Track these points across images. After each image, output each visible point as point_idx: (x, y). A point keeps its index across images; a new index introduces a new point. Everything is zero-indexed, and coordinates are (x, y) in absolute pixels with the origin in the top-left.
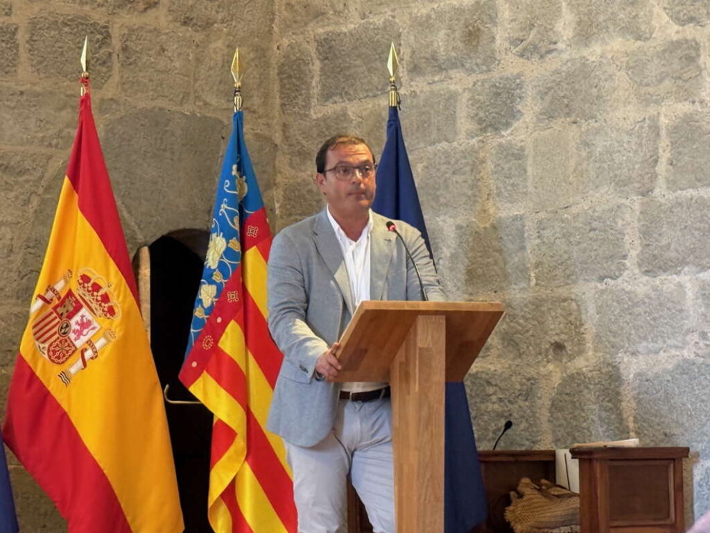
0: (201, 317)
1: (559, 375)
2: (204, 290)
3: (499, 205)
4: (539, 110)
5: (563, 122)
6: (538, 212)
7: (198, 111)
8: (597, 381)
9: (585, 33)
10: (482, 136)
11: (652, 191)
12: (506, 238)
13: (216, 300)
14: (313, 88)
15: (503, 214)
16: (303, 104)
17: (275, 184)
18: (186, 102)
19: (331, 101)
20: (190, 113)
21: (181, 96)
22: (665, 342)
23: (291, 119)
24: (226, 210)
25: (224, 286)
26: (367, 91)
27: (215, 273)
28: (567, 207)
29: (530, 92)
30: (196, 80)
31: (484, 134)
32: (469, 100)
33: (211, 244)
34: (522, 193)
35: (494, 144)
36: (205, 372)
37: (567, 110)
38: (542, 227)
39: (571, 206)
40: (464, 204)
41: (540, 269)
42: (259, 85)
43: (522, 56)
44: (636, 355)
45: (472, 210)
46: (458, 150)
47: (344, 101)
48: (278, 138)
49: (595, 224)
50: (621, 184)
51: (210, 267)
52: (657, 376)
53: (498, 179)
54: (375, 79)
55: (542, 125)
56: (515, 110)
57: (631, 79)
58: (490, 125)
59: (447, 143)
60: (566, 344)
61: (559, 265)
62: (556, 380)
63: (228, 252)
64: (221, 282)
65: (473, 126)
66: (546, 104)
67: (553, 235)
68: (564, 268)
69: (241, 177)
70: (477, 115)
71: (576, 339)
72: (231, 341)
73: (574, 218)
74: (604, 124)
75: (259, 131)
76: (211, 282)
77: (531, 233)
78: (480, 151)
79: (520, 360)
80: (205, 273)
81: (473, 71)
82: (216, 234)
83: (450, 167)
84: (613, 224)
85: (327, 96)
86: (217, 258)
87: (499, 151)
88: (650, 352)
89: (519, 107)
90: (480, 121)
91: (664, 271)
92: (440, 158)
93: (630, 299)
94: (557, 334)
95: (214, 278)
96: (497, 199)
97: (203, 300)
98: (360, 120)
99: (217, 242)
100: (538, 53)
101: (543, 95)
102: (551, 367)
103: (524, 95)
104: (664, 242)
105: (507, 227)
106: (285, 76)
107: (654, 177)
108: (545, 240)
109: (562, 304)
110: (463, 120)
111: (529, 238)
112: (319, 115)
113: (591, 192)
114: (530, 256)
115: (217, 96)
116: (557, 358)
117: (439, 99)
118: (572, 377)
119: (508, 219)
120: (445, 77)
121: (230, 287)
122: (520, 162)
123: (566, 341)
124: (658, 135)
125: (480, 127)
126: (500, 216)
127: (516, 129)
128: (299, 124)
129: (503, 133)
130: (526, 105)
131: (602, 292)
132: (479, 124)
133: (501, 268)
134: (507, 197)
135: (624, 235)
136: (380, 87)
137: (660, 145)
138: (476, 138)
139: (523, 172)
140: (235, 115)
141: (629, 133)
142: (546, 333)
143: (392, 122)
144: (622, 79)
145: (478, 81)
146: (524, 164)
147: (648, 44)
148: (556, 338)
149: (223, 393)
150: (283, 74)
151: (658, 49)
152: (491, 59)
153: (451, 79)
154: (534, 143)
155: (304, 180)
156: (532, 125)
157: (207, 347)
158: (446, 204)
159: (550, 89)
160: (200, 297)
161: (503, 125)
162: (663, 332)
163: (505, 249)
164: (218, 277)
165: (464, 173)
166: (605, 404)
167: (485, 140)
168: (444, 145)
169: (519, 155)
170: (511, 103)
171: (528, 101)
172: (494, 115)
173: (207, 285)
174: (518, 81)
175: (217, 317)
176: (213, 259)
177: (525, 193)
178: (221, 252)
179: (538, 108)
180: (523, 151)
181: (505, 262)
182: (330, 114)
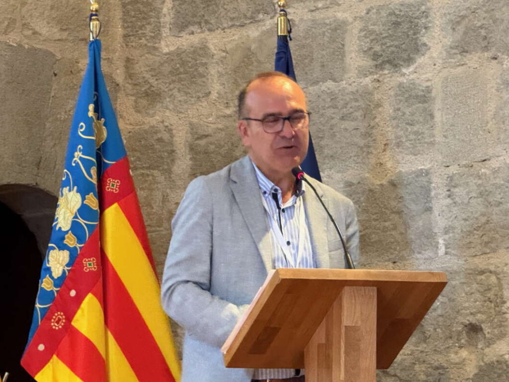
0: (49, 290)
1: (474, 363)
2: (53, 257)
3: (399, 157)
4: (449, 43)
5: (479, 58)
6: (448, 166)
7: (26, 41)
10: (377, 74)
12: (407, 197)
13: (69, 268)
14: (165, 15)
15: (404, 168)
16: (153, 35)
18: (12, 31)
19: (187, 31)
20: (17, 43)
21: (6, 23)
23: (136, 53)
24: (81, 159)
25: (79, 252)
26: (232, 19)
27: (66, 236)
28: (485, 160)
29: (438, 21)
30: (23, 4)
31: (381, 72)
32: (361, 30)
33: (61, 201)
34: (428, 143)
35: (392, 84)
36: (55, 357)
37: (484, 44)
38: (453, 184)
39: (489, 160)
40: (355, 156)
41: (451, 235)
45: (364, 163)
46: (346, 91)
47: (202, 32)
48: (119, 75)
51: (60, 228)
53: (398, 126)
55: (453, 60)
56: (420, 44)
58: (389, 62)
59: (333, 83)
60: (482, 325)
61: (475, 229)
62: (471, 370)
63: (84, 211)
64: (75, 248)
65: (367, 62)
66: (458, 36)
67: (468, 193)
68: (481, 234)
69: (98, 119)
70: (371, 48)
71: (496, 320)
72: (88, 319)
73: (494, 173)
76: (62, 247)
77: (440, 191)
78: (375, 92)
79: (425, 345)
80: (54, 236)
82: (68, 188)
83: (336, 110)
85: (181, 25)
86: (70, 218)
87: (399, 92)
89: (425, 40)
90: (376, 56)
92: (324, 100)
94: (472, 314)
95: (65, 242)
96: (396, 150)
97: (52, 269)
98: (224, 54)
99: (70, 198)
101: (455, 24)
102: (464, 353)
103: (430, 25)
105: (409, 184)
108: (457, 199)
109: (479, 277)
110: (353, 55)
111: (437, 198)
112: (172, 48)
114: (438, 218)
115: (48, 23)
116: (472, 343)
117: (323, 29)
118: (491, 366)
119: (410, 175)
120: (331, 4)
121: (86, 253)
122: (426, 105)
123: (483, 322)
125: (375, 63)
126: (401, 171)
127: (420, 66)
128: (147, 58)
129: (404, 70)
130: (434, 38)
132: (374, 60)
133: (401, 234)
134: (409, 148)
136: (249, 14)
138: (370, 77)
139: (429, 117)
140: (91, 45)
142: (458, 312)
143: (282, 55)
146: (430, 108)
148: (472, 319)
153: (339, 5)
154: (443, 82)
155: (153, 127)
156: (441, 61)
157: (56, 326)
158: (332, 156)
159: (463, 17)
160: (48, 265)
161: (404, 61)
163: (406, 211)
164: (71, 241)
165: (355, 119)
167: (381, 79)
168: (330, 84)
169: (425, 97)
170: (415, 34)
171: (436, 32)
172: (392, 49)
173: (57, 251)
174: (423, 8)
175: (70, 290)
176: (64, 218)
177: (432, 144)
178: (75, 210)
179: (448, 41)
180: (430, 92)
181: (407, 226)
182: (185, 47)
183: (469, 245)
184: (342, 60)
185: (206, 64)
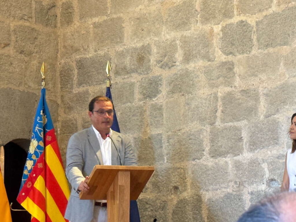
0: (26, 174)
1: (176, 199)
2: (28, 163)
3: (152, 129)
5: (178, 95)
6: (168, 132)
7: (26, 89)
8: (192, 202)
9: (187, 59)
10: (144, 100)
11: (215, 123)
12: (154, 143)
13: (33, 167)
14: (74, 80)
16: (70, 87)
17: (58, 120)
18: (21, 86)
19: (82, 86)
20: (23, 90)
21: (19, 83)
22: (220, 186)
23: (65, 93)
24: (38, 129)
25: (37, 161)
26: (97, 82)
27: (32, 156)
28: (180, 130)
29: (164, 82)
30: (25, 76)
31: (146, 100)
32: (139, 86)
33: (31, 144)
34: (161, 124)
35: (150, 104)
36: (28, 197)
37: (179, 90)
38: (169, 138)
39: (181, 130)
40: (137, 129)
41: (169, 156)
42: (52, 79)
43: (161, 67)
44: (208, 191)
45: (140, 131)
46: (135, 106)
47: (87, 86)
48: (59, 101)
49: (191, 137)
50: (202, 120)
51: (30, 153)
52: (217, 200)
53: (151, 118)
54: (100, 77)
55: (170, 96)
56: (158, 90)
57: (206, 77)
58: (148, 96)
59: (130, 104)
60: (179, 187)
61: (176, 154)
62: (175, 202)
63: (38, 147)
64: (35, 160)
65: (141, 97)
66: (171, 87)
67: (174, 141)
68: (178, 155)
69: (44, 115)
70: (142, 92)
71: (183, 185)
72: (39, 184)
73: (183, 134)
74: (195, 96)
75: (51, 98)
76: (31, 159)
77: (165, 141)
78: (144, 107)
79: (160, 194)
80: (28, 156)
81: (141, 74)
82: (33, 139)
83: (131, 113)
84: (199, 137)
85: (80, 84)
86: (34, 150)
87: (152, 107)
88: (213, 190)
89: (160, 89)
90: (144, 94)
91: (220, 156)
92: (127, 110)
93: (206, 168)
94: (175, 183)
95: (32, 158)
96: (151, 127)
97: (28, 167)
98: (94, 94)
99: (34, 143)
100: (168, 66)
101: (170, 84)
102: (173, 196)
103: (162, 84)
104: (220, 144)
105: (155, 138)
106: (63, 75)
107: (216, 117)
108: (171, 143)
109: (178, 170)
110: (137, 94)
111: (164, 143)
112: (77, 92)
113: (190, 124)
114: (164, 150)
115: (34, 83)
116: (176, 193)
117: (127, 85)
118: (181, 201)
119: (155, 135)
120: (130, 76)
121: (39, 162)
122: (161, 111)
123: (179, 185)
124: (217, 100)
126: (152, 134)
127: (158, 98)
128: (68, 95)
129: (153, 99)
130: (163, 88)
131: (194, 165)
132: (143, 96)
133: (152, 155)
134: (155, 126)
135: (203, 141)
136: (102, 80)
137: (218, 104)
138: (142, 101)
139: (161, 115)
140: (42, 90)
141: (206, 99)
142: (171, 182)
143: (108, 94)
144: (202, 77)
145: (143, 78)
147: (213, 63)
148: (175, 185)
149: (36, 206)
150: (62, 75)
151: (217, 65)
152: (149, 69)
153: (132, 77)
154: (166, 103)
155: (70, 119)
156: (165, 96)
157: (29, 187)
158: (130, 129)
159: (173, 81)
160: (26, 166)
161: (153, 96)
162: (219, 182)
163: (154, 148)
164: (34, 157)
165: (137, 116)
166: (195, 211)
167: (146, 102)
168: (129, 104)
169: (160, 109)
170: (157, 87)
171: (164, 86)
172: (150, 92)
173: (29, 161)
174: (160, 78)
175: (33, 174)
176: (32, 149)
177: (162, 124)
178: (36, 147)
179: (168, 89)
180: (162, 107)
181: (154, 153)
182: (81, 91)
183: (174, 159)
184: (133, 96)
185: (88, 97)
